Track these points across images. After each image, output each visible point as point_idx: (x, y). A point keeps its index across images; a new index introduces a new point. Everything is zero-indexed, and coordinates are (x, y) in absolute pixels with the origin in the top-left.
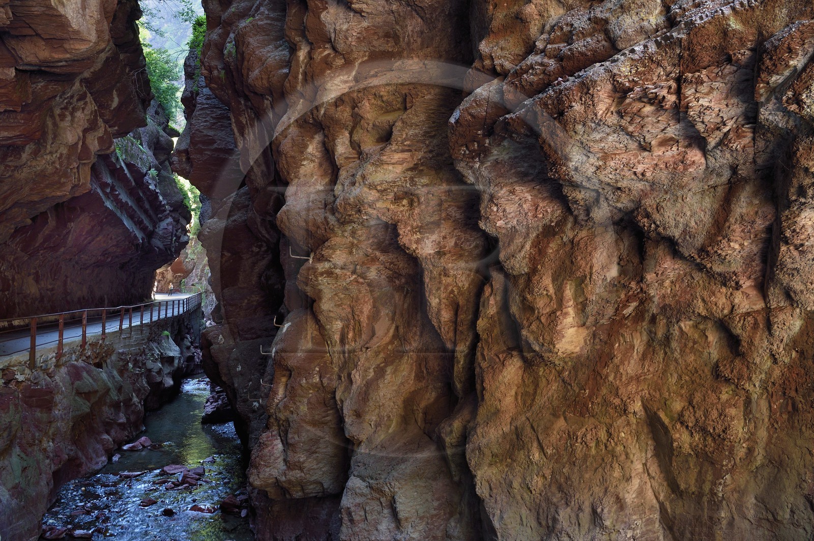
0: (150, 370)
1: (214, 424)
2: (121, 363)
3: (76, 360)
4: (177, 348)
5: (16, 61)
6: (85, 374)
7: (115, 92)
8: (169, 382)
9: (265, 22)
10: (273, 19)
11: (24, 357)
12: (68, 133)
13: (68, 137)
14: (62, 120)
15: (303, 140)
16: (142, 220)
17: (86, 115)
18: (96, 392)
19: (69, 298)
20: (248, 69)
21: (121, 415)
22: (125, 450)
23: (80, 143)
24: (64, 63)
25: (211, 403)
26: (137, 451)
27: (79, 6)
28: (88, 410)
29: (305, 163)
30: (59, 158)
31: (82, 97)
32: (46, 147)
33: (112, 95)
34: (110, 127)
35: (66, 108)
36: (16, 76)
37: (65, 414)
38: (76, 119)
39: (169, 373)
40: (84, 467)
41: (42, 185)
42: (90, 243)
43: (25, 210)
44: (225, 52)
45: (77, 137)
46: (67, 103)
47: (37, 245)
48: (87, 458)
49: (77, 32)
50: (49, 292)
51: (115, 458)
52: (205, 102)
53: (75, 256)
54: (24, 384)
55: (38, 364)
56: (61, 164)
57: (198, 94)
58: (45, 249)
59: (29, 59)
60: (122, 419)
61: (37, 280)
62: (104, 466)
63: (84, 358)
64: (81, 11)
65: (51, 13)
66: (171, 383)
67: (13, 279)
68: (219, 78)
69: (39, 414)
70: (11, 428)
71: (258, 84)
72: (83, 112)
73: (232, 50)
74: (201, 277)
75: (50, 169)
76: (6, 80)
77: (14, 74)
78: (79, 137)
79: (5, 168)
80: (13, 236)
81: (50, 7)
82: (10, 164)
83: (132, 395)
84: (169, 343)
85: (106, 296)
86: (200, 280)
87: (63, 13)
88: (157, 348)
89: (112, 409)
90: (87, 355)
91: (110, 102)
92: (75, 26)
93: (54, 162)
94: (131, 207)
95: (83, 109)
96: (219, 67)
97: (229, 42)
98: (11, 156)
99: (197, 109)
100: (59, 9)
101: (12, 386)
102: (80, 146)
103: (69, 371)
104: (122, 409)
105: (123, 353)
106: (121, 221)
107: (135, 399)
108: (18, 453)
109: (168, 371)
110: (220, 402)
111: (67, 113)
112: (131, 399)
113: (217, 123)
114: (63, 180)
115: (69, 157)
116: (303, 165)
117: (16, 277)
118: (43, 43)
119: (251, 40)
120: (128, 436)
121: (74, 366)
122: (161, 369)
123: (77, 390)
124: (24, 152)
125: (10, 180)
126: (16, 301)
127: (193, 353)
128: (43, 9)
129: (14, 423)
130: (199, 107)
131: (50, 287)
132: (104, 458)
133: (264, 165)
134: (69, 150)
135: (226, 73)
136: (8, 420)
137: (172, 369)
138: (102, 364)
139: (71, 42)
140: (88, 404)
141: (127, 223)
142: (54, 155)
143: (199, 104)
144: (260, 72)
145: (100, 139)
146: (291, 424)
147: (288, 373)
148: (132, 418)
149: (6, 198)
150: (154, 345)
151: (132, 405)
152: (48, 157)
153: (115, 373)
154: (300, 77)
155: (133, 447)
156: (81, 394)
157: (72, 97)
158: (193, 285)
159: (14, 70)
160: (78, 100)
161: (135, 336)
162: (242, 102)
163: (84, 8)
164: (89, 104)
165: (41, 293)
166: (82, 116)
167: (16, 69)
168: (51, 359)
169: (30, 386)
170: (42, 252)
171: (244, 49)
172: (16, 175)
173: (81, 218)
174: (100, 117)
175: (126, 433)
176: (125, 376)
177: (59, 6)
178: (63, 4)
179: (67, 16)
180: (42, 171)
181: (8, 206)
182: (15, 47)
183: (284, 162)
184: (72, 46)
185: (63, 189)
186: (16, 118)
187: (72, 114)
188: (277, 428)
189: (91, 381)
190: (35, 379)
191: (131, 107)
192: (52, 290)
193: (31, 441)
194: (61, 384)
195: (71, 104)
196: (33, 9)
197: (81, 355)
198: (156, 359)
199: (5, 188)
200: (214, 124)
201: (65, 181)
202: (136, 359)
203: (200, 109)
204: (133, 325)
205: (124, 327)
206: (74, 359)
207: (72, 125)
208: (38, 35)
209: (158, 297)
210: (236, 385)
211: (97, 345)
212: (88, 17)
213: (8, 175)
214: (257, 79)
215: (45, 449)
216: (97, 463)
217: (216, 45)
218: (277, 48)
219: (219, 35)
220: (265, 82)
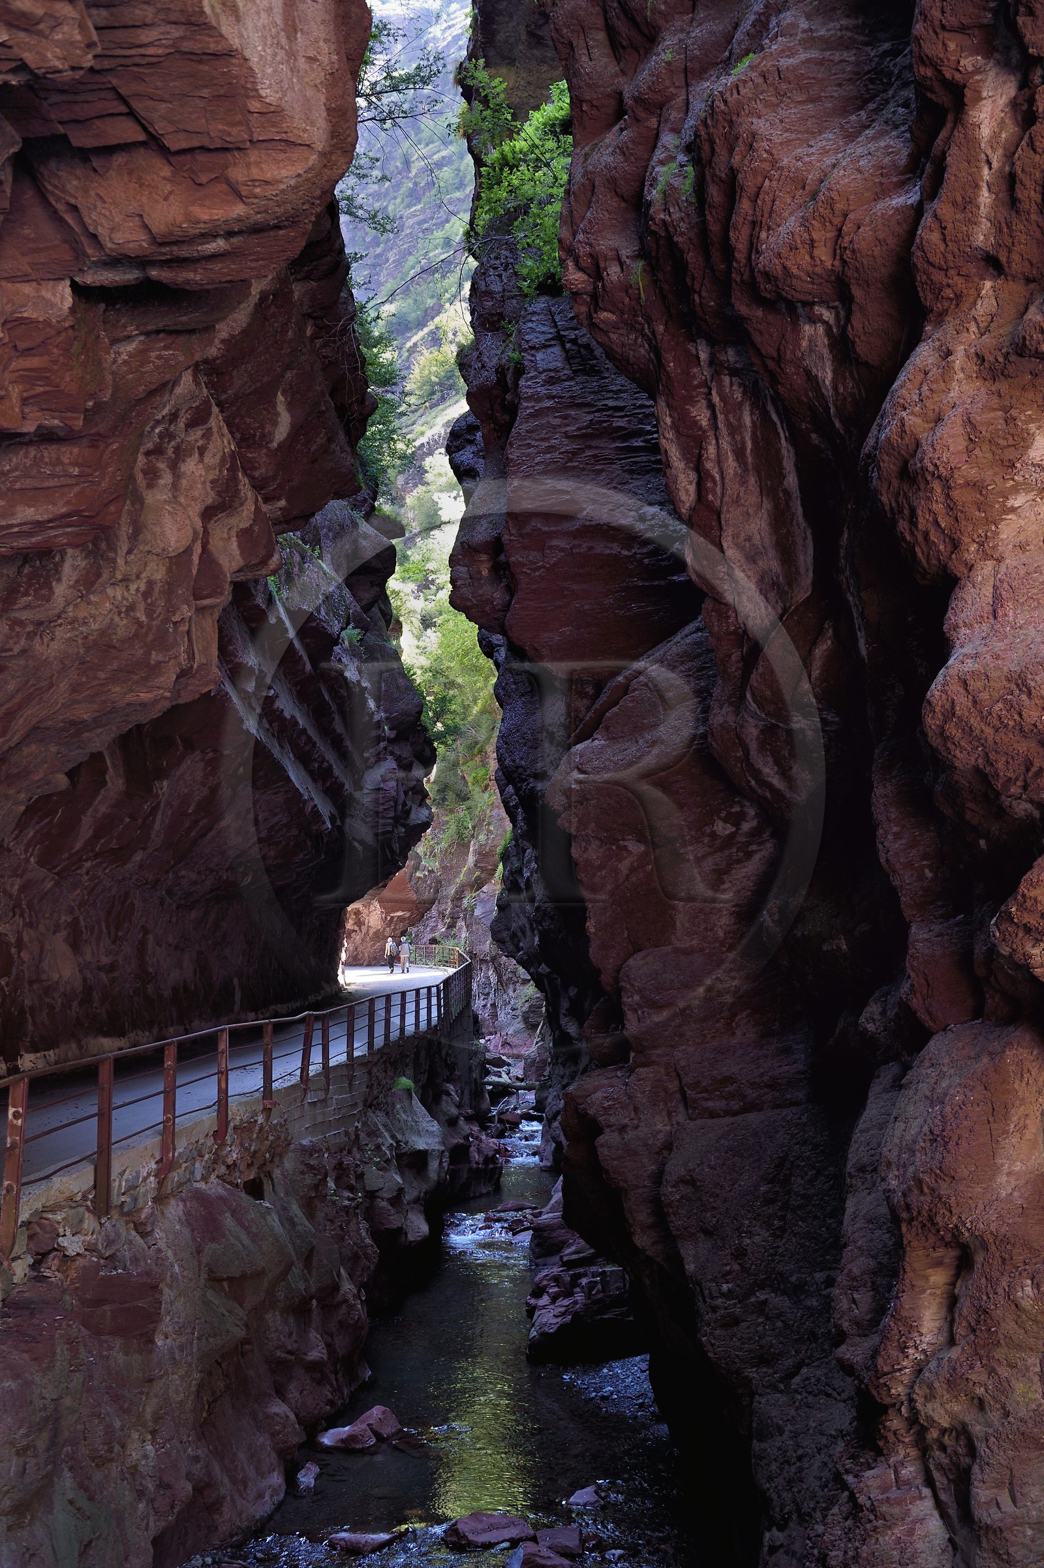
0: (372, 1195)
1: (568, 1365)
2: (309, 1180)
3: (205, 1178)
4: (435, 1127)
5: (79, 255)
6: (228, 1221)
7: (280, 398)
8: (419, 1226)
9: (803, 56)
10: (828, 44)
11: (80, 1181)
12: (167, 520)
13: (168, 532)
14: (150, 486)
15: (1009, 420)
16: (330, 767)
17: (208, 468)
18: (260, 1274)
19: (150, 988)
20: (755, 224)
21: (314, 1336)
22: (328, 1450)
23: (198, 550)
24: (219, 245)
25: (554, 1299)
26: (363, 1452)
27: (279, 20)
28: (240, 1333)
29: (1017, 501)
30: (146, 594)
31: (199, 418)
32: (114, 561)
33: (274, 406)
34: (267, 500)
35: (158, 451)
36: (72, 310)
37: (181, 1348)
38: (184, 482)
39: (416, 1200)
40: (226, 1509)
41: (102, 675)
42: (204, 835)
43: (53, 749)
44: (654, 195)
45: (190, 534)
46: (161, 436)
47: (78, 846)
48: (234, 1481)
49: (273, 114)
50: (103, 975)
51: (307, 1478)
52: (542, 391)
53: (167, 872)
54: (80, 1262)
55: (116, 1199)
56: (149, 612)
57: (520, 371)
58: (97, 856)
59: (119, 237)
60: (317, 1353)
61: (75, 944)
62: (281, 1504)
63: (223, 1170)
64: (284, 41)
65: (196, 47)
66: (425, 1228)
67: (20, 944)
68: (627, 288)
69: (120, 1357)
70: (58, 1419)
71: (799, 263)
72: (201, 460)
73: (676, 182)
74: (454, 919)
75: (123, 627)
76: (47, 323)
77: (69, 301)
78: (195, 533)
79: (11, 629)
80: (22, 824)
81: (196, 23)
82: (24, 615)
83: (339, 1275)
84: (412, 1112)
85: (236, 981)
86: (451, 926)
87: (236, 43)
88: (385, 1126)
89: (291, 1320)
90: (230, 1161)
91: (268, 428)
92: (269, 93)
93: (131, 608)
94: (304, 731)
95: (202, 451)
96: (624, 253)
97: (662, 163)
98: (26, 594)
99: (522, 414)
100: (225, 30)
101: (51, 1270)
102: (196, 558)
103: (187, 1214)
104: (316, 1316)
105: (312, 1151)
106: (283, 769)
107: (348, 1287)
108: (70, 1495)
109: (415, 1193)
110: (579, 1297)
111: (162, 466)
112: (336, 1288)
113: (582, 450)
114: (155, 657)
115: (170, 588)
116: (1013, 510)
117: (26, 938)
118: (166, 171)
119: (761, 125)
120: (331, 1403)
121: (199, 1196)
122: (401, 1191)
123: (211, 1271)
124: (59, 580)
125: (22, 662)
126: (27, 1002)
127: (466, 1138)
128: (176, 32)
129: (67, 1401)
130: (527, 407)
131: (106, 960)
132: (276, 1479)
133: (772, 553)
134: (169, 570)
135: (652, 268)
136: (50, 1393)
137: (425, 1187)
138: (261, 1183)
139: (253, 156)
140: (241, 1312)
141: (296, 775)
142: (133, 587)
143: (528, 399)
144: (805, 223)
145: (245, 536)
146: (981, 1448)
147: (953, 1253)
148: (342, 1343)
149: (10, 715)
150: (378, 1119)
151: (340, 1304)
152: (117, 593)
153: (295, 1209)
154: (985, 197)
155: (352, 1438)
156: (220, 1280)
157: (174, 417)
158: (434, 941)
159: (68, 290)
160: (190, 425)
161: (337, 1096)
162: (703, 356)
163: (291, 27)
164: (216, 436)
165: (85, 979)
166: (200, 471)
167: (74, 286)
168: (145, 1179)
169: (98, 1267)
170: (88, 864)
171: (736, 159)
172: (38, 646)
173: (184, 767)
174: (244, 470)
175: (327, 1392)
176: (320, 1215)
177: (223, 18)
178: (234, 11)
179: (247, 53)
180: (103, 633)
181: (16, 739)
182: (80, 202)
183: (939, 508)
184: (255, 173)
185: (157, 682)
186: (59, 462)
187: (174, 466)
188: (913, 1452)
189: (244, 1237)
190: (110, 1243)
191: (321, 440)
192: (112, 967)
193: (102, 1450)
194: (170, 1253)
195: (172, 437)
196: (146, 36)
197: (215, 1162)
198: (388, 1161)
199: (11, 687)
200: (575, 453)
201: (160, 658)
202: (340, 1164)
203: (532, 415)
204: (332, 1063)
205: (314, 1069)
206: (198, 1176)
207: (175, 497)
208: (154, 142)
209: (352, 978)
210: (690, 1267)
211: (250, 1130)
212: (301, 61)
213: (17, 649)
214: (793, 248)
215: (135, 1467)
216: (260, 1496)
217: (612, 184)
218: (851, 137)
219: (622, 150)
220: (823, 254)
